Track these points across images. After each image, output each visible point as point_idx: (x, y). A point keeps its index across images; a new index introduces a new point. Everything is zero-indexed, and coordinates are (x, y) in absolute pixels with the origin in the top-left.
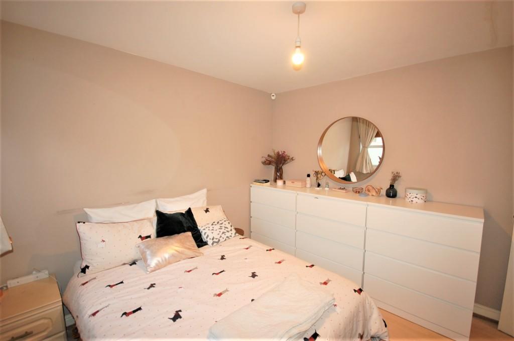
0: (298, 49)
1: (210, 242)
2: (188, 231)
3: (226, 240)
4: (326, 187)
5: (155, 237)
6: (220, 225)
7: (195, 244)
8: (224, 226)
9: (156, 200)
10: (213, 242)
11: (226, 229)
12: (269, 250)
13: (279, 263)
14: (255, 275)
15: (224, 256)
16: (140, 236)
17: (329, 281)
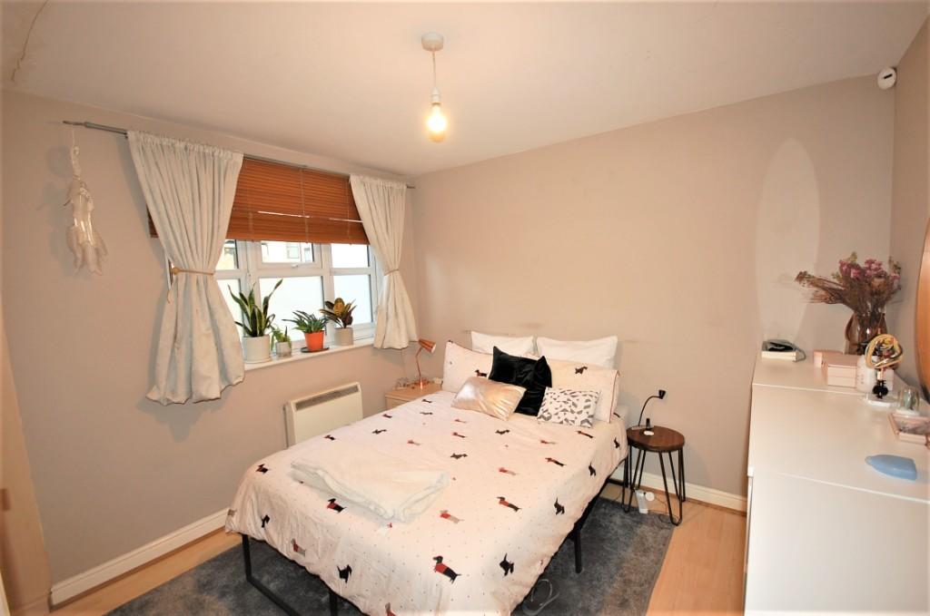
0: (436, 108)
1: (540, 413)
2: (523, 386)
3: (562, 423)
4: (903, 404)
5: (490, 378)
6: (571, 398)
7: (514, 404)
8: (574, 400)
9: (536, 338)
10: (542, 416)
11: (573, 408)
12: (550, 460)
13: (503, 470)
14: (457, 457)
15: (508, 431)
16: (478, 371)
17: (456, 520)
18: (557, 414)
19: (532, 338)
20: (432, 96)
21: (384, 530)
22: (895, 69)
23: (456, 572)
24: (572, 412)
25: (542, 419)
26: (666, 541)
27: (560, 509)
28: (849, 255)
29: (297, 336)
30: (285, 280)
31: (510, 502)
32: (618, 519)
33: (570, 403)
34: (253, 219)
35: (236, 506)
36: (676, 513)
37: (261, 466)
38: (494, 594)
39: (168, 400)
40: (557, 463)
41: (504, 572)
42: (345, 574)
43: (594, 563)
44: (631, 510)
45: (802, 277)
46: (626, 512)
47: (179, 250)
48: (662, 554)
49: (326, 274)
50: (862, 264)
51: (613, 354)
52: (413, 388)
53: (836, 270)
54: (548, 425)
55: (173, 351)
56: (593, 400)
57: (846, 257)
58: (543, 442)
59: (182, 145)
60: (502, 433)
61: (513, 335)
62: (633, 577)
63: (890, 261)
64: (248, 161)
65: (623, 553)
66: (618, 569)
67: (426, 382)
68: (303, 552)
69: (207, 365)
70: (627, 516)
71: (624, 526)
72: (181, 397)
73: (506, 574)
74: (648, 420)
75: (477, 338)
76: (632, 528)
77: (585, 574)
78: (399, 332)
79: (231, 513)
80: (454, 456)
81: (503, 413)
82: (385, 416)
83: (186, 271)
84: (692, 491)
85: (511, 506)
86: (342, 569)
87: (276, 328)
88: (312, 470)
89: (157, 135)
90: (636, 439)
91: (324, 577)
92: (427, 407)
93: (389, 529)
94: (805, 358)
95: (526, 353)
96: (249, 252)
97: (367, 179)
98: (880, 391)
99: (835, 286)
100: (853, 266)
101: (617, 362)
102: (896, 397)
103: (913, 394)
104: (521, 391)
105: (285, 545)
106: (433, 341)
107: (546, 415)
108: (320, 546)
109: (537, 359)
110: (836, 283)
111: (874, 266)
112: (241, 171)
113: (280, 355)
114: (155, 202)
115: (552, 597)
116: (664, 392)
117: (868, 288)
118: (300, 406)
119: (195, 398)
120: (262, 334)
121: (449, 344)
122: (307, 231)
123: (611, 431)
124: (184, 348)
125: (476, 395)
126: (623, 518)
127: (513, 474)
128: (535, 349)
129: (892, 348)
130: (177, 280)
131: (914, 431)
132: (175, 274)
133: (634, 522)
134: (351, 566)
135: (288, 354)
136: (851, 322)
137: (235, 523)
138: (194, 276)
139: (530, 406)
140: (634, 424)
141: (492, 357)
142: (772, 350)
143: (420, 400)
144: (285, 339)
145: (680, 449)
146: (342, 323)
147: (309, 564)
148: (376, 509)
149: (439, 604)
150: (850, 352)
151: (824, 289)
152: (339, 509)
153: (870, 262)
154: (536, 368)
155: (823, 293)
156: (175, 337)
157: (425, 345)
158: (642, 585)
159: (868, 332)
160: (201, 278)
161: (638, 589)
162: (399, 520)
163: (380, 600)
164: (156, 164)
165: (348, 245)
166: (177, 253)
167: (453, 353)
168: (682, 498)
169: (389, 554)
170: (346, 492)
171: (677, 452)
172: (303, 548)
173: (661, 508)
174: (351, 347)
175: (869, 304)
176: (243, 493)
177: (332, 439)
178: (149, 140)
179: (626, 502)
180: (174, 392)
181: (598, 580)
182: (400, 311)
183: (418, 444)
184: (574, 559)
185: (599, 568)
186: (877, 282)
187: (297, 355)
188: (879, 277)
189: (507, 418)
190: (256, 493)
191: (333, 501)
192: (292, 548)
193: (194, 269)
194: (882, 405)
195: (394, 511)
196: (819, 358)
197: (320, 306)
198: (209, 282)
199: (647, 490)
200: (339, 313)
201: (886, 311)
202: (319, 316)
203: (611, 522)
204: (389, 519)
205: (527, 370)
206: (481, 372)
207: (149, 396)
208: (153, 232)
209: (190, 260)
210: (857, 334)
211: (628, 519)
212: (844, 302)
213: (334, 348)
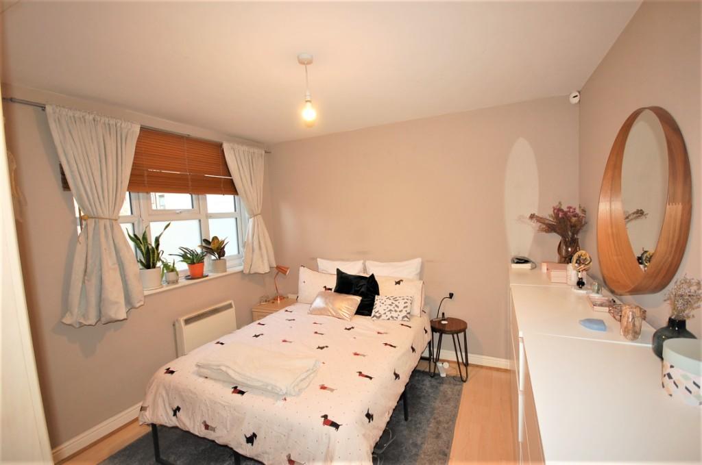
0: (309, 104)
1: (373, 314)
2: (359, 295)
3: (389, 319)
4: (593, 291)
5: (335, 291)
6: (393, 302)
7: (354, 309)
8: (396, 303)
9: (365, 261)
10: (375, 316)
11: (396, 308)
12: (386, 344)
13: (356, 354)
14: (322, 348)
15: (353, 328)
16: (325, 287)
17: (332, 390)
18: (385, 313)
19: (362, 261)
20: (306, 96)
21: (280, 403)
22: (579, 92)
23: (339, 424)
24: (396, 311)
25: (375, 318)
26: (459, 393)
27: (397, 376)
28: (557, 204)
29: (182, 267)
30: (173, 223)
31: (366, 374)
32: (427, 382)
33: (394, 305)
34: (148, 176)
35: (148, 402)
36: (464, 374)
37: (168, 369)
38: (364, 435)
39: (80, 323)
40: (391, 346)
41: (368, 420)
42: (250, 440)
43: (416, 413)
44: (435, 375)
45: (532, 216)
46: (432, 377)
47: (89, 201)
48: (458, 401)
49: (202, 217)
50: (565, 209)
51: (419, 270)
52: (273, 302)
53: (551, 212)
54: (379, 322)
55: (84, 282)
56: (409, 302)
57: (556, 204)
58: (379, 333)
59: (91, 117)
60: (349, 329)
61: (348, 260)
62: (441, 419)
63: (580, 207)
64: (145, 131)
65: (433, 404)
66: (432, 415)
67: (282, 298)
68: (213, 429)
69: (114, 293)
70: (433, 380)
71: (432, 386)
72: (92, 320)
73: (369, 422)
74: (443, 314)
75: (322, 263)
76: (437, 387)
77: (411, 420)
78: (263, 261)
79: (143, 409)
80: (319, 348)
81: (347, 316)
82: (259, 324)
83: (95, 218)
84: (473, 359)
85: (367, 376)
86: (248, 436)
87: (165, 261)
88: (215, 368)
89: (71, 109)
90: (437, 326)
91: (233, 445)
92: (289, 316)
93: (284, 402)
94: (536, 267)
95: (359, 273)
96: (141, 201)
97: (236, 146)
98: (580, 284)
99: (551, 223)
100: (560, 210)
101: (421, 275)
102: (589, 287)
103: (599, 284)
104: (358, 299)
105: (196, 427)
106: (287, 266)
107: (377, 315)
108: (228, 423)
109: (368, 276)
110: (551, 220)
111: (571, 210)
112: (139, 138)
113: (169, 283)
114: (68, 162)
115: (392, 438)
116: (452, 294)
117: (569, 223)
118: (188, 321)
119: (104, 320)
120: (154, 267)
121: (302, 269)
122: (190, 185)
123: (421, 323)
124: (94, 281)
125: (327, 304)
126: (430, 381)
127: (364, 356)
128: (365, 270)
129: (586, 259)
130: (87, 225)
131: (601, 305)
132: (85, 220)
133: (438, 383)
134: (255, 433)
135: (176, 282)
136: (560, 243)
137: (148, 417)
138: (102, 223)
139: (365, 309)
140: (434, 317)
141: (336, 276)
142: (517, 263)
143: (282, 311)
144: (173, 270)
145: (464, 330)
146: (217, 256)
147: (218, 437)
148: (272, 388)
149: (329, 447)
150: (560, 262)
151: (544, 223)
152: (242, 393)
153: (570, 208)
154: (368, 282)
155: (544, 226)
156: (85, 271)
157: (281, 270)
158: (448, 423)
159: (570, 249)
160: (108, 223)
161: (446, 426)
162: (291, 395)
163: (282, 453)
164: (70, 131)
165: (222, 196)
166: (87, 203)
167: (305, 274)
168: (467, 365)
169: (287, 419)
170: (247, 380)
171: (463, 333)
172: (214, 426)
173: (455, 372)
174: (224, 274)
175: (570, 233)
176: (154, 391)
177: (222, 344)
178: (64, 113)
179: (432, 371)
180: (85, 316)
181: (420, 423)
182: (263, 245)
183: (291, 342)
184: (403, 413)
185: (419, 415)
186: (574, 219)
187: (183, 282)
188: (575, 216)
189: (351, 319)
190: (166, 390)
191: (235, 388)
192: (203, 428)
193: (102, 215)
194: (582, 292)
195: (287, 388)
196: (544, 267)
197: (198, 242)
198: (115, 227)
199: (443, 361)
200: (214, 247)
201: (579, 236)
202: (199, 251)
203: (423, 385)
204: (284, 395)
205: (362, 284)
206: (328, 287)
207: (64, 321)
208: (66, 186)
209: (99, 208)
210: (564, 251)
211: (434, 382)
212: (555, 232)
213: (212, 275)
